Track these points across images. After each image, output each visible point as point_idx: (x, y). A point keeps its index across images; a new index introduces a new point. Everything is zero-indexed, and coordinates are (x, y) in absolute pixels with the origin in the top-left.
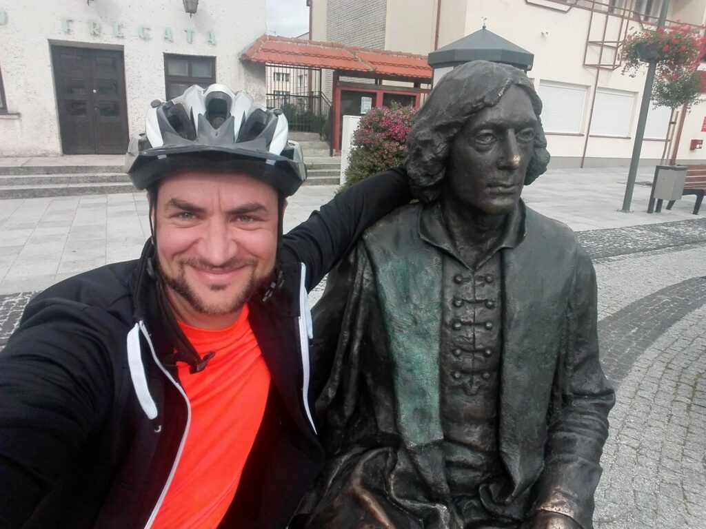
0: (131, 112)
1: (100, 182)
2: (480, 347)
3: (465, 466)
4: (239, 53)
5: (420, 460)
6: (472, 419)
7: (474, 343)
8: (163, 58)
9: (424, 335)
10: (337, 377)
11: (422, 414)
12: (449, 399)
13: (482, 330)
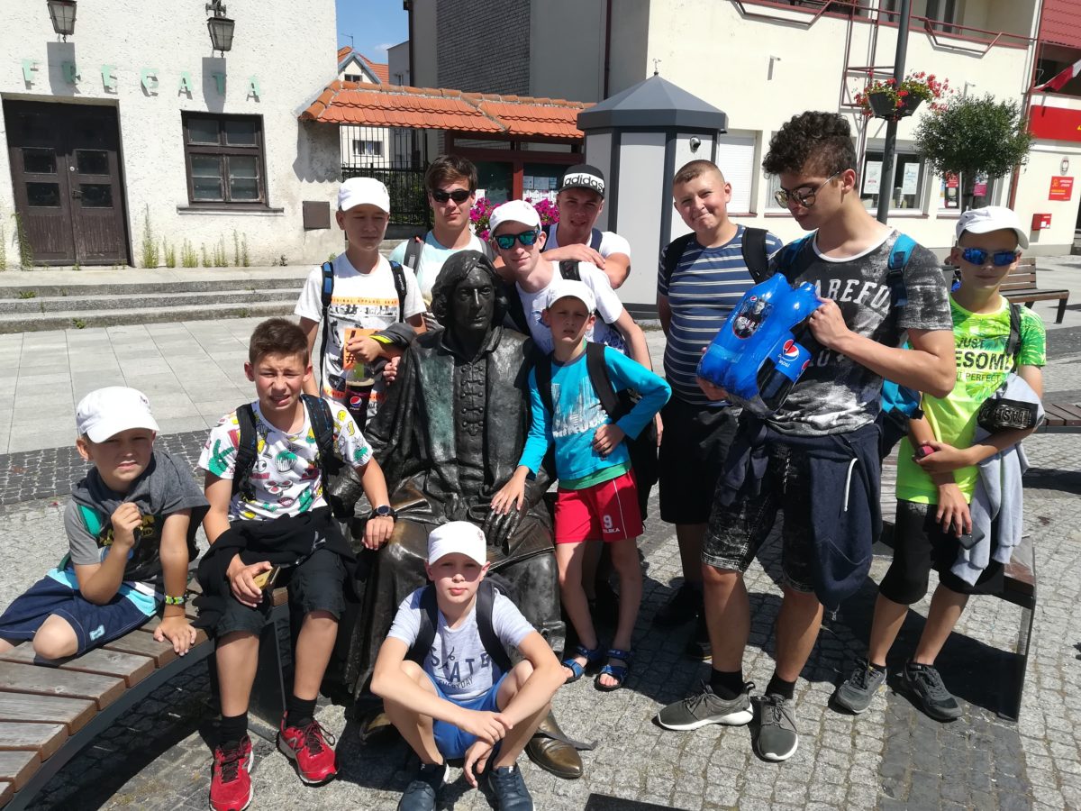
0: (133, 201)
1: (91, 308)
2: (477, 406)
3: (474, 478)
4: (298, 109)
5: (444, 471)
6: (475, 450)
7: (473, 404)
8: (180, 118)
9: (444, 401)
10: (398, 433)
11: (445, 446)
12: (460, 438)
13: (477, 397)
